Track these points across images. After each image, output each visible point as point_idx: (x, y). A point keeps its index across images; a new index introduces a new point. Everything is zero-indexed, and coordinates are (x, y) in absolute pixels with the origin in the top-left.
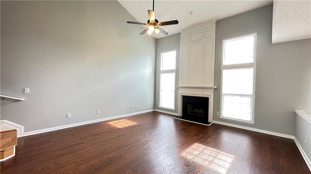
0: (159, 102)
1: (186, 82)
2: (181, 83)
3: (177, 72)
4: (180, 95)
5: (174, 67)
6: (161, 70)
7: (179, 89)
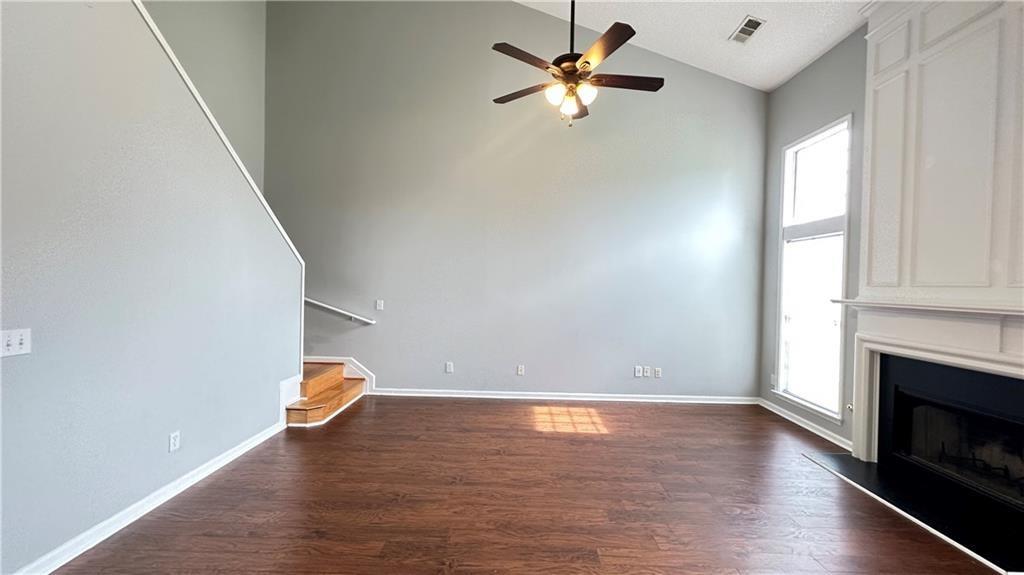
0: (774, 369)
1: (896, 279)
2: (868, 284)
3: (852, 227)
4: (860, 347)
5: (838, 207)
6: (784, 226)
7: (859, 316)
